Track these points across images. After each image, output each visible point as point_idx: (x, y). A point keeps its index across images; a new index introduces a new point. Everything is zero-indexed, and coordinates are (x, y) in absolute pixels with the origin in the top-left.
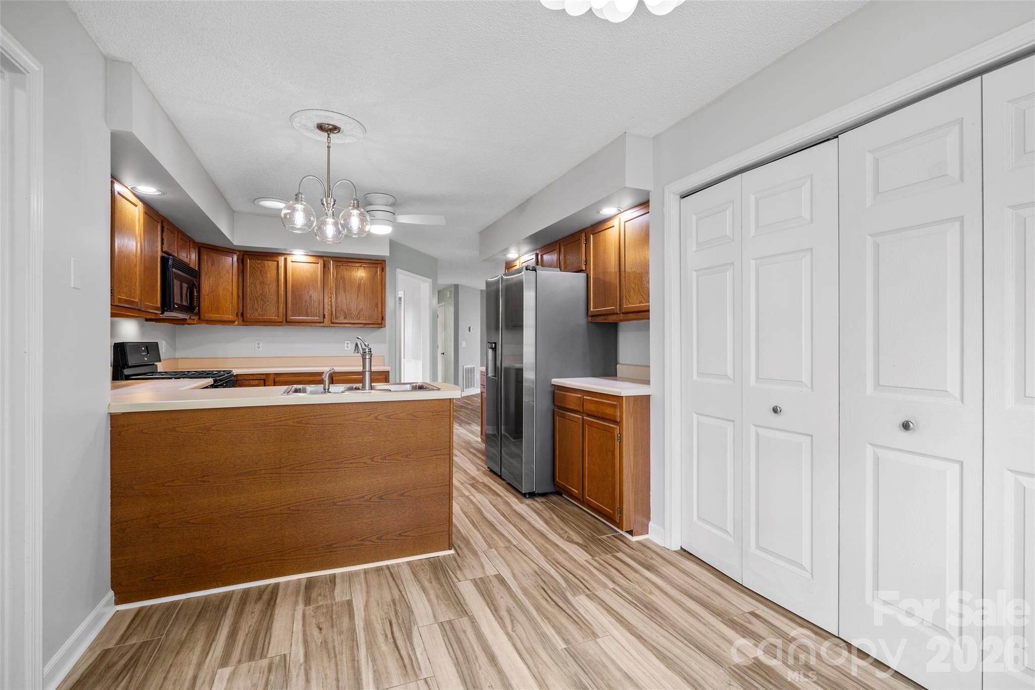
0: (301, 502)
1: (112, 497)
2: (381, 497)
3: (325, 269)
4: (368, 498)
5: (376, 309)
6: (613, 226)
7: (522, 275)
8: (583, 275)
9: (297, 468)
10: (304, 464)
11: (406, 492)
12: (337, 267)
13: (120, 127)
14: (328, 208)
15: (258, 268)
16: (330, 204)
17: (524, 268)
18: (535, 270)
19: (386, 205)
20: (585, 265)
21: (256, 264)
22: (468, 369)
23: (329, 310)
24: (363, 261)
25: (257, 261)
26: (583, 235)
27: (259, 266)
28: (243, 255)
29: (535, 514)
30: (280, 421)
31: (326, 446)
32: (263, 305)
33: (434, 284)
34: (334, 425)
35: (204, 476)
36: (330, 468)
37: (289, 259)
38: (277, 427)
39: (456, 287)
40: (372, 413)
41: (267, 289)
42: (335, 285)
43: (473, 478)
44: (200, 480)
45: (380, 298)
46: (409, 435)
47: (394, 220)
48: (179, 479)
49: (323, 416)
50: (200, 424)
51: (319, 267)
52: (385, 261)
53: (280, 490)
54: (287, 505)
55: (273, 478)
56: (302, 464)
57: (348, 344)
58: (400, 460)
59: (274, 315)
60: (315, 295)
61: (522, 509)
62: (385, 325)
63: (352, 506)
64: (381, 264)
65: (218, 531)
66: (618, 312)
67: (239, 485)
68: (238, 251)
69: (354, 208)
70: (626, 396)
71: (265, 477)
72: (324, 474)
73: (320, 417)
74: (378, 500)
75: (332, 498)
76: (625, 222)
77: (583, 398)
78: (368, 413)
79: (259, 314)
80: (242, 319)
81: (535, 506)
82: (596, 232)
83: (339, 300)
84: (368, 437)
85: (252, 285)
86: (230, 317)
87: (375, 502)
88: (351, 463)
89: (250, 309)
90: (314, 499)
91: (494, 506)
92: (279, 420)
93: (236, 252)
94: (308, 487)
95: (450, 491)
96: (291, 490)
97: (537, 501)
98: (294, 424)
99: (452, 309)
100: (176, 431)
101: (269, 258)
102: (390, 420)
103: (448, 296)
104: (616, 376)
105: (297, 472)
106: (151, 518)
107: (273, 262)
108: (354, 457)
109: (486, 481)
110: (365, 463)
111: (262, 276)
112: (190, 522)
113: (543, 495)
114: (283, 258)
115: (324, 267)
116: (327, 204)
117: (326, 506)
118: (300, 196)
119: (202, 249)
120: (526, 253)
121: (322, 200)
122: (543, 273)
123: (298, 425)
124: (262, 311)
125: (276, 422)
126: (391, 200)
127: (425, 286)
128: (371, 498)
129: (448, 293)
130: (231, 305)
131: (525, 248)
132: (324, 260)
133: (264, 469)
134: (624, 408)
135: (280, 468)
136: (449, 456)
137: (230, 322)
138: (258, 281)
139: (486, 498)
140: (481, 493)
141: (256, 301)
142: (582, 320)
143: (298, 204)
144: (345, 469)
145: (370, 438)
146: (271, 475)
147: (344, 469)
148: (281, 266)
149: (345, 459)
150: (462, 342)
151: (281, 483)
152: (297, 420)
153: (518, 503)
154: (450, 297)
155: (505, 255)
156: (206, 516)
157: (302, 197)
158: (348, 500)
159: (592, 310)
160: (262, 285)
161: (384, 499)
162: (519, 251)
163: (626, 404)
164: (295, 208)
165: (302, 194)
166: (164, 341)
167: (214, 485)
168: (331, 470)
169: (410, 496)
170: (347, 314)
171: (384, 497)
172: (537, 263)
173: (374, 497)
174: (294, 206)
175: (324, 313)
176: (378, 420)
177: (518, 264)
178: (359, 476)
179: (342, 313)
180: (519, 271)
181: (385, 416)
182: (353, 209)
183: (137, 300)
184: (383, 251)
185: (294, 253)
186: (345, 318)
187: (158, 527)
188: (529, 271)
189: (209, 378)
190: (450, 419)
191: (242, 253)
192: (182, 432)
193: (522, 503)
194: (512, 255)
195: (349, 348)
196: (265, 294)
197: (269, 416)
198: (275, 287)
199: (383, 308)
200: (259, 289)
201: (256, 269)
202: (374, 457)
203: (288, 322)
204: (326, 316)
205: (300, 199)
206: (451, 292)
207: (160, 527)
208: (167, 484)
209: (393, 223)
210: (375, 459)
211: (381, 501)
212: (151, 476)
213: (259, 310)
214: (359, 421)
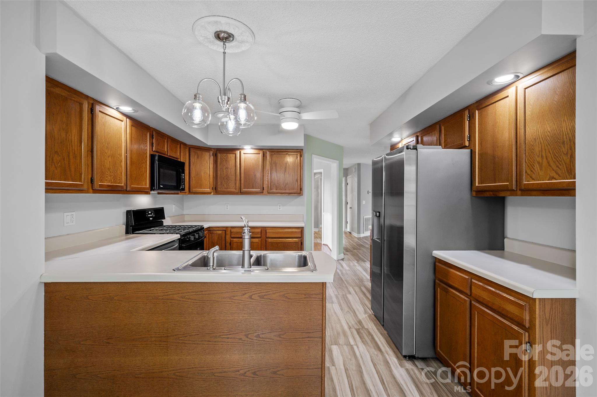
0: (184, 369)
1: (45, 349)
2: (254, 372)
3: (264, 157)
4: (243, 372)
5: (296, 182)
6: (508, 96)
7: (403, 154)
8: (467, 151)
9: (181, 339)
10: (187, 335)
11: (278, 371)
12: (271, 156)
13: (51, 51)
14: (223, 104)
15: (225, 159)
16: (224, 101)
17: (405, 148)
18: (416, 149)
19: (295, 107)
20: (469, 141)
21: (223, 156)
22: (367, 219)
23: (266, 184)
24: (288, 151)
25: (224, 154)
26: (467, 113)
27: (225, 158)
28: (216, 151)
29: (414, 388)
30: (168, 295)
31: (206, 321)
32: (227, 182)
33: (341, 164)
34: (212, 302)
35: (108, 339)
36: (209, 341)
37: (242, 152)
38: (165, 301)
39: (359, 165)
40: (247, 292)
41: (229, 172)
42: (270, 167)
43: (360, 322)
44: (105, 342)
45: (299, 176)
46: (281, 316)
47: (300, 119)
48: (90, 339)
49: (203, 293)
50: (106, 294)
51: (260, 156)
52: (303, 150)
53: (167, 356)
54: (174, 370)
55: (162, 345)
56: (185, 335)
57: (280, 206)
58: (273, 339)
59: (234, 188)
60: (259, 175)
61: (401, 375)
62: (302, 194)
63: (228, 378)
64: (300, 152)
65: (119, 387)
66: (514, 188)
67: (135, 349)
68: (213, 148)
69: (241, 101)
70: (540, 299)
71: (155, 344)
72: (204, 345)
73: (200, 293)
74: (252, 376)
75: (211, 368)
76: (525, 89)
77: (471, 281)
78: (243, 292)
79: (225, 188)
80: (215, 192)
81: (415, 374)
82: (484, 106)
83: (273, 177)
84: (243, 315)
85: (221, 170)
86: (208, 190)
87: (249, 377)
88: (228, 338)
89: (220, 185)
90: (196, 368)
91: (375, 365)
92: (166, 294)
93: (212, 150)
94: (191, 356)
95: (322, 374)
96: (176, 357)
97: (417, 367)
98: (179, 299)
99: (356, 179)
100: (88, 298)
101: (231, 152)
102: (263, 300)
103: (354, 171)
104: (504, 250)
105: (181, 341)
106: (71, 369)
107: (233, 155)
108: (231, 333)
109: (370, 327)
110: (241, 339)
111: (227, 164)
112: (98, 376)
113: (424, 359)
114: (239, 151)
115: (263, 156)
116: (222, 101)
117: (206, 375)
118: (198, 96)
119: (191, 149)
120: (408, 136)
121: (218, 97)
122: (423, 150)
123: (181, 299)
124: (226, 186)
125: (164, 295)
126: (298, 103)
127: (334, 166)
128: (245, 373)
129: (354, 169)
130: (209, 182)
131: (406, 133)
132: (263, 152)
133: (155, 337)
134: (537, 312)
135: (168, 337)
136: (321, 340)
137: (209, 193)
138: (224, 166)
139: (368, 352)
140: (364, 344)
141: (223, 180)
142: (466, 194)
143: (196, 103)
144: (223, 343)
145: (245, 315)
146: (160, 343)
147: (221, 343)
148: (238, 157)
149: (222, 334)
150: (363, 201)
151: (169, 351)
152: (181, 295)
153: (398, 365)
154: (355, 172)
155: (390, 139)
156: (110, 373)
157: (199, 97)
158: (225, 372)
159: (477, 185)
160: (227, 169)
161: (258, 375)
162: (401, 134)
163: (540, 308)
164: (194, 106)
165: (199, 94)
166: (173, 205)
167: (115, 347)
168: (210, 343)
169: (283, 375)
170: (277, 186)
171: (257, 373)
172: (417, 142)
173: (248, 372)
174: (193, 104)
175: (263, 186)
176: (252, 299)
177: (400, 145)
178: (234, 351)
179: (274, 186)
180: (401, 150)
181: (259, 296)
182: (240, 103)
183: (123, 185)
184: (299, 143)
185: (245, 148)
186: (277, 189)
187: (76, 377)
188: (410, 150)
189: (177, 234)
190: (323, 302)
191: (215, 150)
192: (93, 300)
193: (401, 365)
194: (396, 139)
195: (281, 209)
196: (229, 175)
197: (158, 290)
198: (234, 170)
199: (301, 183)
200: (225, 172)
201: (223, 159)
202: (249, 334)
203: (241, 193)
204: (265, 188)
205: (197, 98)
206: (355, 168)
207: (77, 377)
208: (82, 343)
209: (298, 119)
210: (249, 336)
211: (255, 376)
212: (71, 335)
213: (225, 185)
214: (235, 300)
